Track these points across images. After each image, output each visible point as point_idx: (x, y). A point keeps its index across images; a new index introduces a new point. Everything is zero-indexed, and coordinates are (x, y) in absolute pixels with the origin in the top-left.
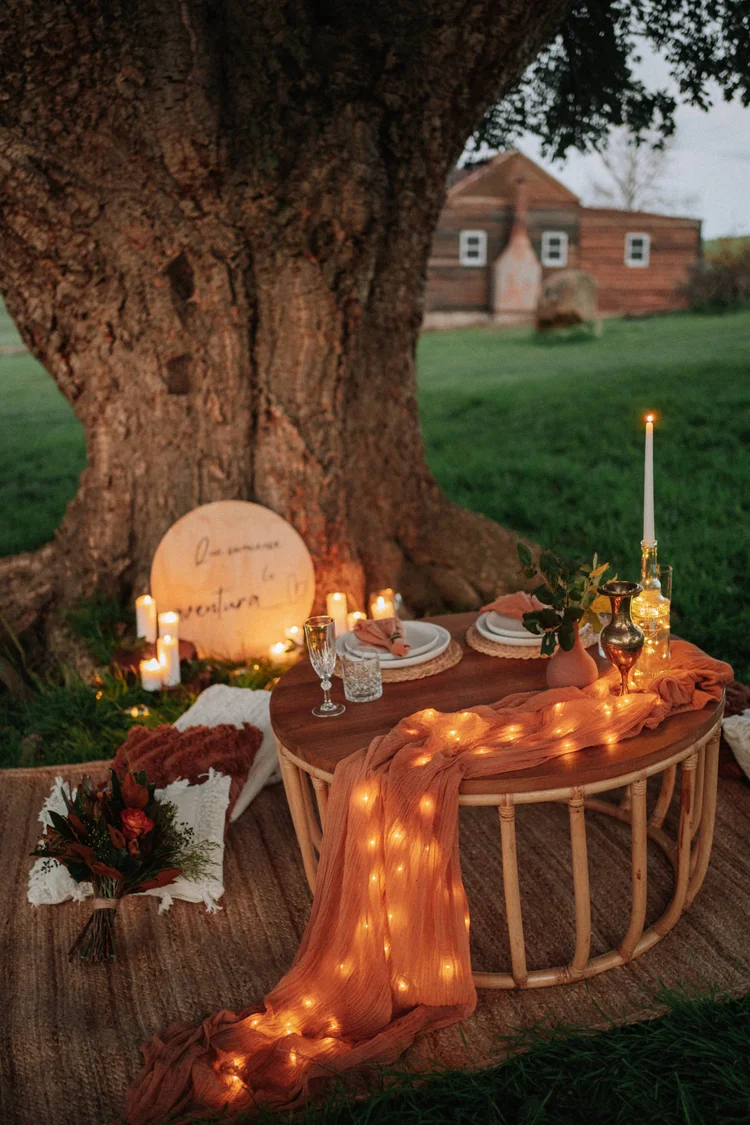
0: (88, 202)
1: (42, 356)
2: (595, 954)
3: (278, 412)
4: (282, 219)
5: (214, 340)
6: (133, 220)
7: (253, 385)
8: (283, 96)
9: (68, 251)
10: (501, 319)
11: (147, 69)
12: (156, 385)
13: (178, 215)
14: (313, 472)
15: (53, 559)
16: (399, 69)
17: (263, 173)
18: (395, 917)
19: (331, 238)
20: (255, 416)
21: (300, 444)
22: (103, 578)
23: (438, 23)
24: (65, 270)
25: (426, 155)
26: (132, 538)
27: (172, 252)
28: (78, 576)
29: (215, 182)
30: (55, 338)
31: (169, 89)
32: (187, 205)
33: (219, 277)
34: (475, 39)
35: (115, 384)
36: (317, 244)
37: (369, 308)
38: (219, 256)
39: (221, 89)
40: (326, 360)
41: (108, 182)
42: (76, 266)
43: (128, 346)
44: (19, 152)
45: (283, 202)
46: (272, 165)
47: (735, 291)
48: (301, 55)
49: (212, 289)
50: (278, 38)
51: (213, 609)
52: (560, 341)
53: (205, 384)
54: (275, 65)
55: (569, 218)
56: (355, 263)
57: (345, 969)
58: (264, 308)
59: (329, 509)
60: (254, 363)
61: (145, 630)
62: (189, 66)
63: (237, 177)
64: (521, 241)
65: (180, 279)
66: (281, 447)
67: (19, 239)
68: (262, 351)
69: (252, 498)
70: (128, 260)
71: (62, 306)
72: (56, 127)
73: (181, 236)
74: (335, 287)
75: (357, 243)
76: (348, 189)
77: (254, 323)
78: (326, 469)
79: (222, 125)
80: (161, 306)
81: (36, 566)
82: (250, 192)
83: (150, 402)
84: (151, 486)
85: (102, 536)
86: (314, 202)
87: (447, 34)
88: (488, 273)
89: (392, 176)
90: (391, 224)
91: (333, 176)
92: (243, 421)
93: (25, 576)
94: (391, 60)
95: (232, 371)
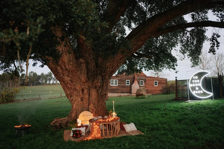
0: (74, 83)
1: (68, 97)
2: (109, 136)
3: (91, 103)
4: (92, 85)
5: (86, 96)
6: (79, 85)
7: (89, 100)
8: (93, 74)
9: (72, 88)
10: (132, 94)
11: (81, 72)
12: (80, 100)
13: (83, 85)
14: (94, 109)
15: (68, 118)
16: (104, 72)
17: (91, 81)
18: (96, 132)
19: (97, 87)
20: (89, 103)
21: (93, 106)
22: (73, 119)
23: (108, 68)
24: (72, 89)
25: (106, 79)
26: (76, 115)
27: (82, 88)
28: (70, 119)
29: (86, 82)
30: (70, 96)
31: (83, 74)
32: (84, 84)
33: (86, 90)
34: (111, 69)
35: (76, 100)
36: (96, 87)
37: (101, 93)
38: (86, 88)
39: (87, 73)
40: (96, 98)
41: (77, 82)
42: (73, 89)
43: (77, 96)
44: (69, 79)
45: (93, 84)
46: (92, 80)
47: (170, 91)
48: (95, 71)
49: (86, 91)
50: (93, 69)
51: (84, 121)
52: (140, 98)
53: (84, 100)
54: (92, 71)
55: (144, 78)
56: (99, 89)
57: (93, 136)
58: (90, 93)
59: (96, 112)
60: (89, 98)
61: (78, 122)
62: (85, 72)
63: (88, 81)
64: (136, 82)
65: (83, 90)
66: (91, 106)
67: (68, 86)
68: (90, 97)
69: (88, 111)
70: (78, 88)
71: (71, 93)
72: (72, 77)
73: (83, 86)
74: (97, 91)
75: (99, 87)
76: (99, 83)
77: (89, 94)
78: (96, 109)
79: (87, 77)
80: (81, 93)
81: (66, 119)
82: (90, 83)
83: (79, 102)
84: (79, 110)
85: (73, 115)
86: (96, 84)
87: (109, 69)
88: (131, 87)
89: (103, 81)
90: (103, 86)
91: (97, 81)
92: (88, 104)
93: (65, 120)
94: (103, 71)
95: (87, 99)
